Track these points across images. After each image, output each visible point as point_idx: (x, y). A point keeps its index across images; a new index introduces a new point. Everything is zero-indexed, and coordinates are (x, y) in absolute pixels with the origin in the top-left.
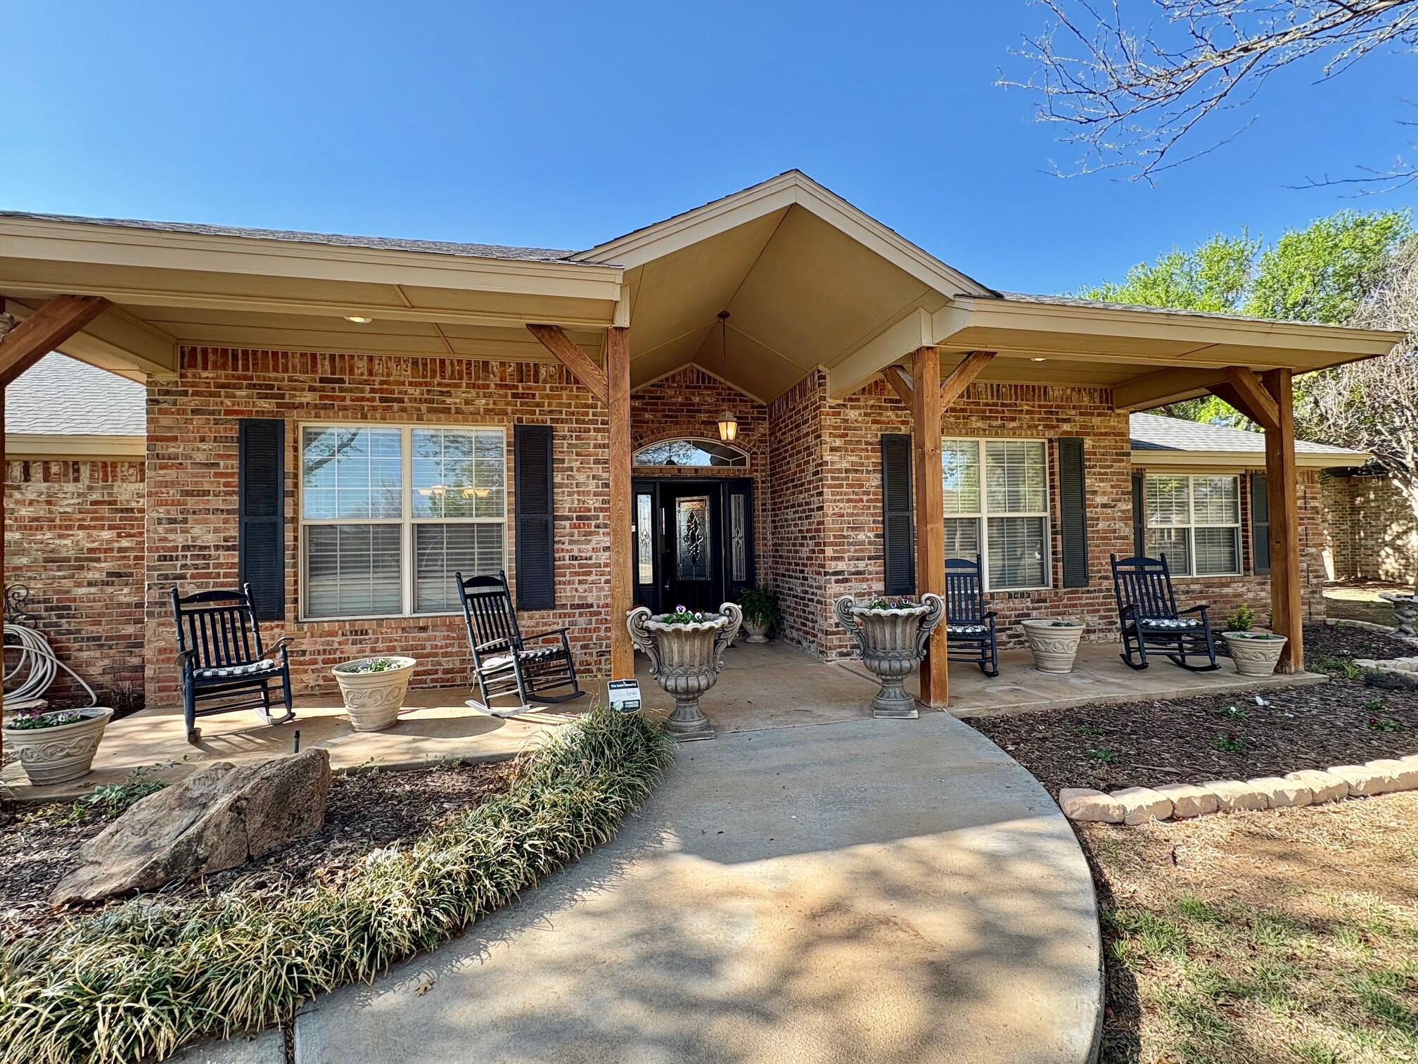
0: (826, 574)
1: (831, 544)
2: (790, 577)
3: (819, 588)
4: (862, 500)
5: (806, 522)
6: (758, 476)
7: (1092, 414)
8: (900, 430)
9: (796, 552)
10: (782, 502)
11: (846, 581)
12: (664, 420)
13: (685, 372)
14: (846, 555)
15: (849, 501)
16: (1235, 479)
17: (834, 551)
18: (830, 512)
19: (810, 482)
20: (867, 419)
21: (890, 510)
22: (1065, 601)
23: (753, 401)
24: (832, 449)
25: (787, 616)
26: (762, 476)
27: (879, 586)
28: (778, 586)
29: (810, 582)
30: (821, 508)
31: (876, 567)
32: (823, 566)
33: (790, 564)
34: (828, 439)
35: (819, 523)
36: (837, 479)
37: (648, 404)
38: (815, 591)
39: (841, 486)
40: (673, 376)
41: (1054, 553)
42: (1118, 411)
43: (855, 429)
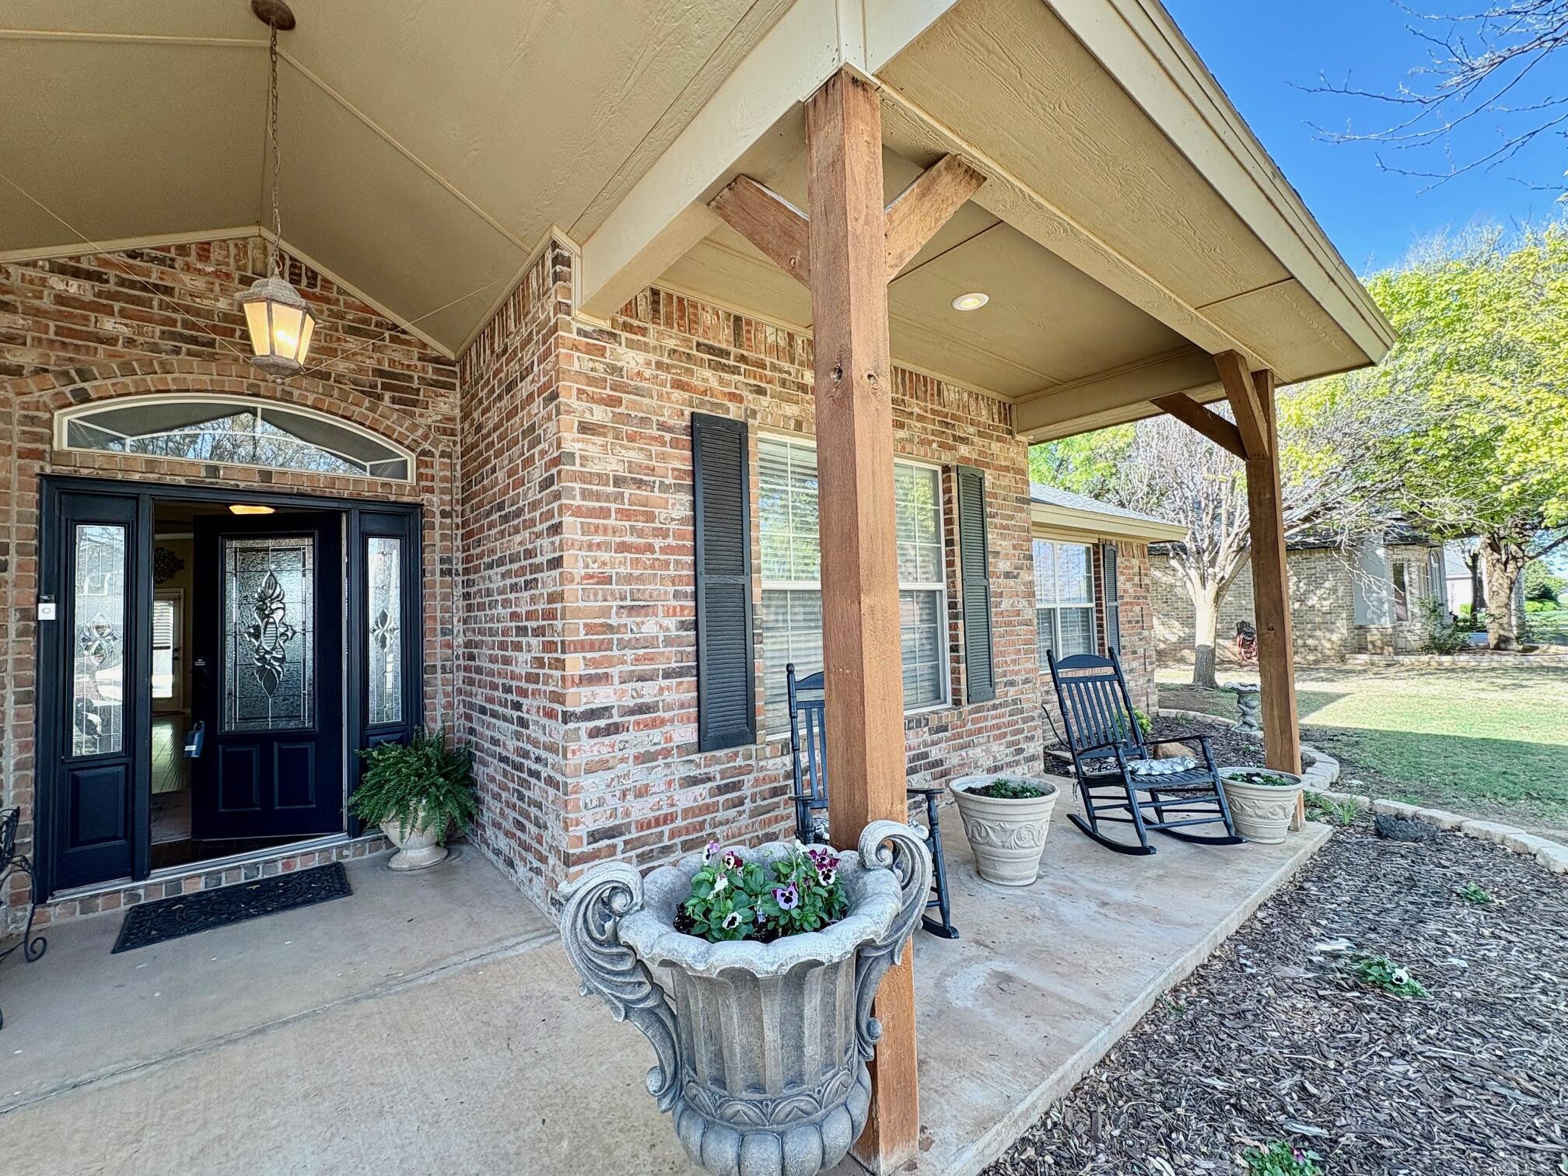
0: (567, 717)
1: (580, 647)
2: (494, 715)
3: (552, 748)
4: (650, 548)
5: (526, 595)
6: (434, 502)
7: (991, 437)
8: (728, 410)
9: (506, 661)
10: (480, 556)
11: (613, 729)
12: (169, 344)
13: (242, 245)
14: (614, 671)
15: (623, 547)
16: (1088, 549)
17: (588, 663)
18: (579, 571)
19: (534, 506)
20: (663, 375)
21: (708, 571)
22: (969, 726)
23: (424, 346)
24: (585, 428)
25: (488, 798)
26: (443, 502)
27: (687, 733)
28: (472, 731)
29: (533, 731)
30: (556, 563)
31: (683, 691)
32: (559, 698)
33: (494, 687)
34: (574, 403)
35: (553, 598)
36: (597, 496)
37: (112, 296)
38: (544, 754)
39: (605, 513)
40: (204, 250)
41: (954, 649)
42: (1019, 437)
43: (637, 391)
